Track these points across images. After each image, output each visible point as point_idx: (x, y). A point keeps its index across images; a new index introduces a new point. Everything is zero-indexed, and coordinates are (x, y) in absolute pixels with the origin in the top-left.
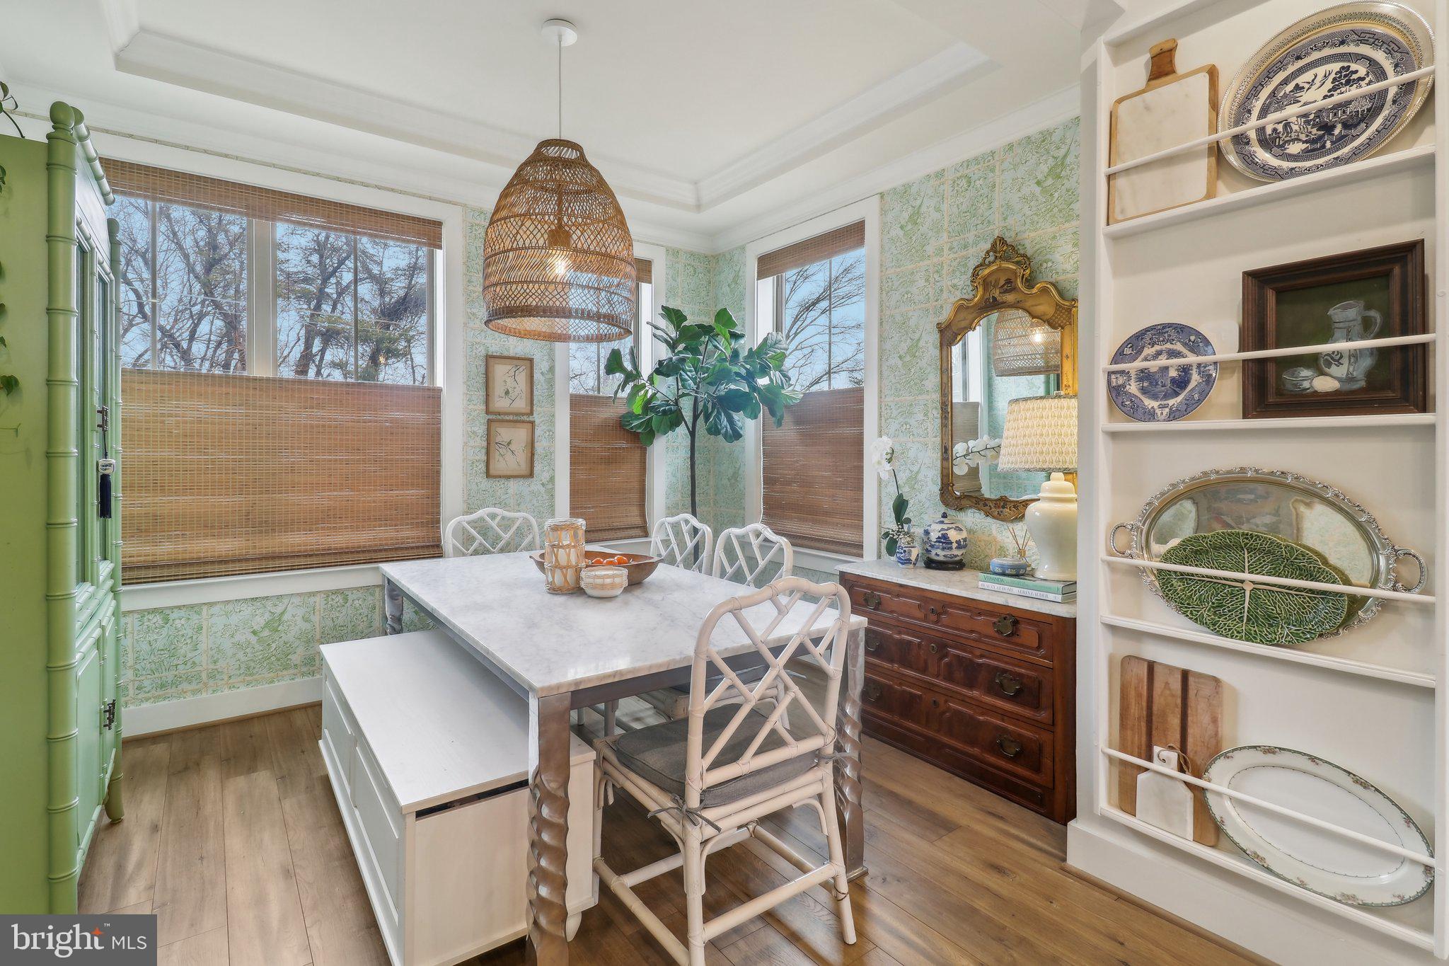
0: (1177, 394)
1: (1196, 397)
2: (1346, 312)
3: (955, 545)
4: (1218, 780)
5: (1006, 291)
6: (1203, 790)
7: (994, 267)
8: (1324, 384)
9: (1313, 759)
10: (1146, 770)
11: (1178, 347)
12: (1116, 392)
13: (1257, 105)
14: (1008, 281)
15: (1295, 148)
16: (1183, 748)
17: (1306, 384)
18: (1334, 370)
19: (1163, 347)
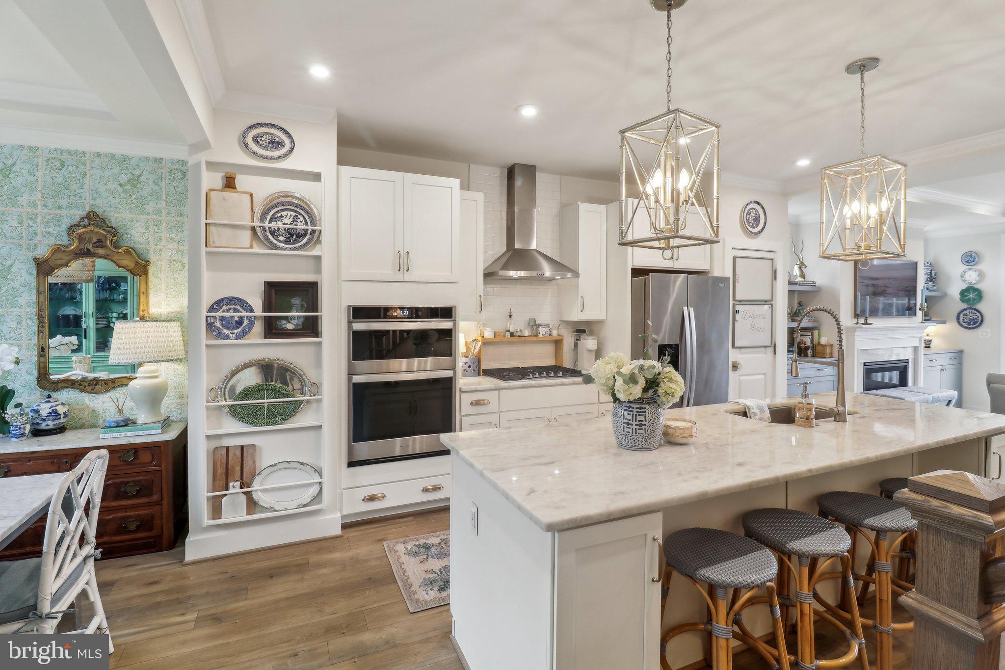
0: (238, 328)
1: (247, 329)
2: (296, 301)
3: (62, 416)
4: (256, 486)
5: (98, 247)
6: (250, 492)
7: (88, 229)
8: (290, 326)
9: (288, 462)
10: (226, 495)
11: (238, 307)
12: (210, 325)
13: (269, 217)
14: (99, 241)
15: (281, 238)
16: (242, 478)
17: (284, 326)
18: (293, 321)
19: (232, 307)
